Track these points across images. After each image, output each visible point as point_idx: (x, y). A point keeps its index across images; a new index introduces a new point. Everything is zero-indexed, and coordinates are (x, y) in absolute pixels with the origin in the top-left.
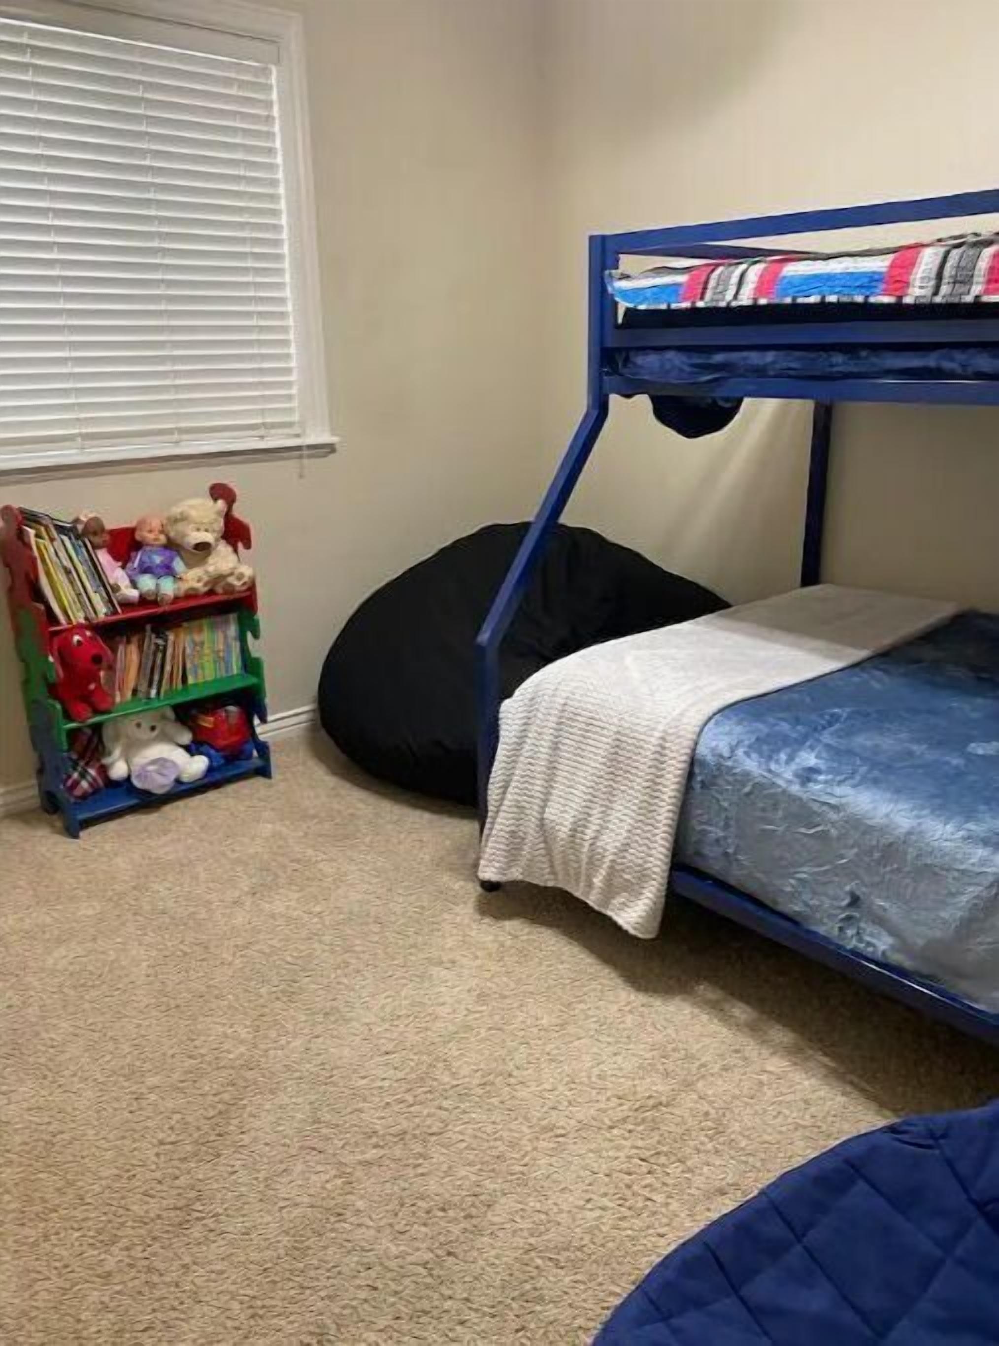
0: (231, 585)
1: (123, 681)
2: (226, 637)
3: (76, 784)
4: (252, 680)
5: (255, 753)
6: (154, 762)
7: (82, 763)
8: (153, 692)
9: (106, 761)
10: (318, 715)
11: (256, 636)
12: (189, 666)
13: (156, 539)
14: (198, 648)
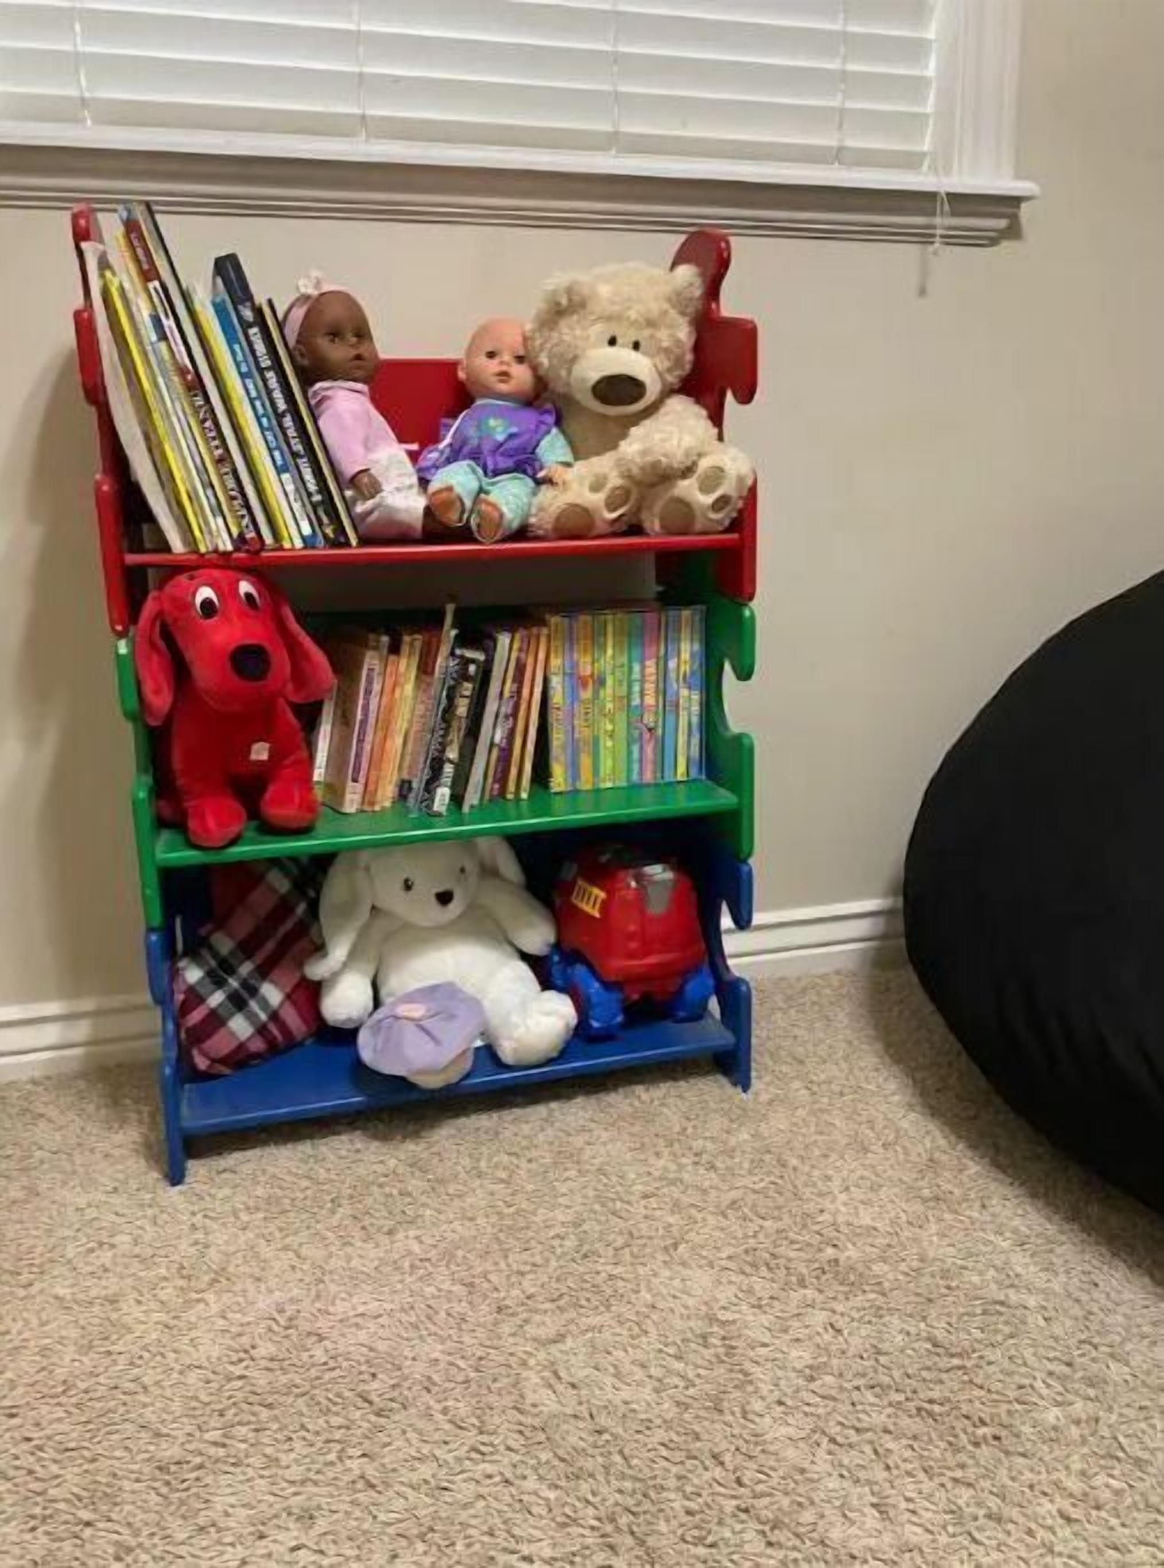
0: (684, 505)
1: (377, 760)
2: (664, 674)
3: (215, 1021)
4: (724, 799)
5: (714, 1005)
6: (430, 993)
7: (246, 969)
8: (443, 793)
9: (317, 970)
10: (900, 925)
11: (744, 673)
12: (557, 738)
13: (504, 375)
14: (587, 694)
